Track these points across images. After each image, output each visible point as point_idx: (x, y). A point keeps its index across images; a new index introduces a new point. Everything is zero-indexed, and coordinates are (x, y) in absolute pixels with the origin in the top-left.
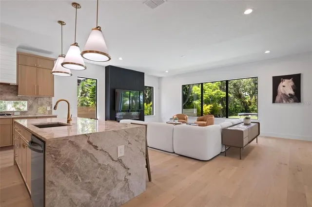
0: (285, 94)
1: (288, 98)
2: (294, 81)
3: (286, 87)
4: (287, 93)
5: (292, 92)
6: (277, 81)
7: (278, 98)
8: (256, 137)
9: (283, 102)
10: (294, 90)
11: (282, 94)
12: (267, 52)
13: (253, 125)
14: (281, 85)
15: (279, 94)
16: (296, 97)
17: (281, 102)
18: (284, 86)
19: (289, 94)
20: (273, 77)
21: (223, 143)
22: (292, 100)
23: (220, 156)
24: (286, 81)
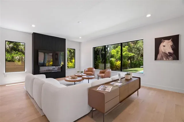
0: (165, 53)
1: (168, 56)
2: (173, 41)
3: (167, 47)
4: (167, 52)
5: (171, 51)
6: (158, 42)
7: (159, 56)
8: (137, 90)
9: (163, 59)
10: (173, 49)
11: (163, 52)
12: (149, 16)
13: (134, 79)
14: (162, 45)
15: (160, 52)
16: (175, 55)
17: (162, 59)
18: (164, 46)
19: (169, 53)
20: (156, 39)
21: (90, 103)
22: (171, 58)
23: (88, 116)
24: (166, 41)
